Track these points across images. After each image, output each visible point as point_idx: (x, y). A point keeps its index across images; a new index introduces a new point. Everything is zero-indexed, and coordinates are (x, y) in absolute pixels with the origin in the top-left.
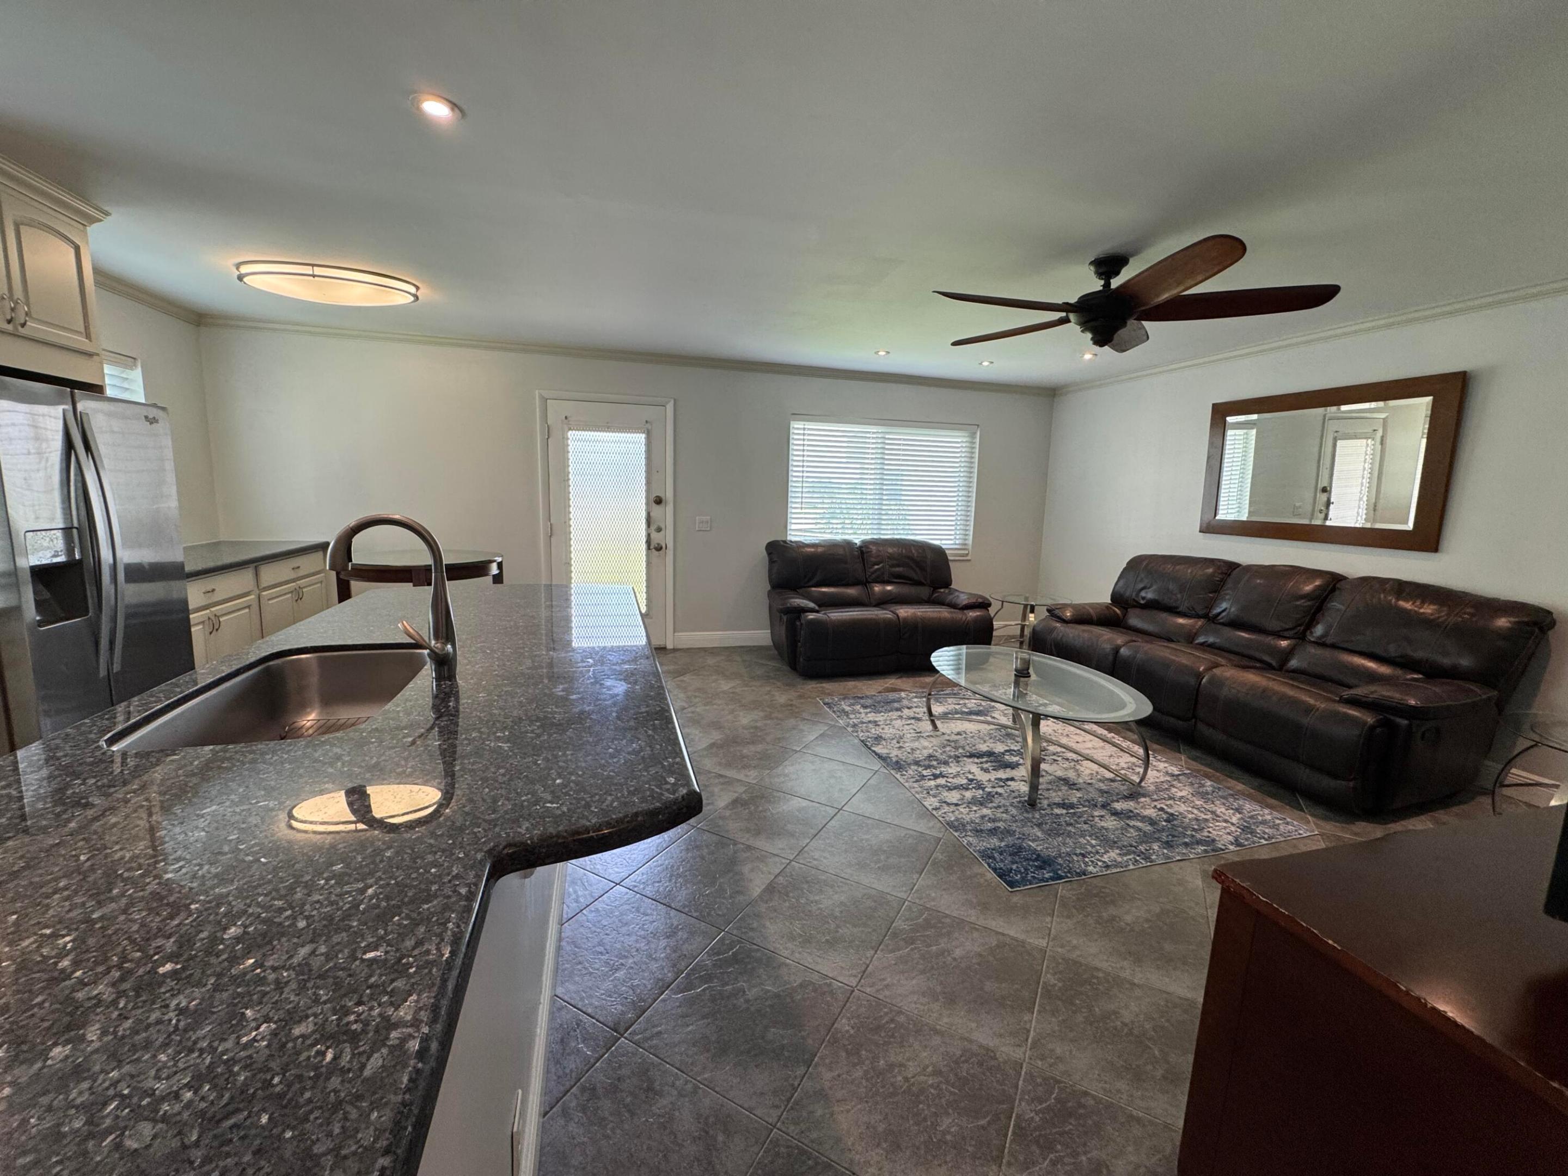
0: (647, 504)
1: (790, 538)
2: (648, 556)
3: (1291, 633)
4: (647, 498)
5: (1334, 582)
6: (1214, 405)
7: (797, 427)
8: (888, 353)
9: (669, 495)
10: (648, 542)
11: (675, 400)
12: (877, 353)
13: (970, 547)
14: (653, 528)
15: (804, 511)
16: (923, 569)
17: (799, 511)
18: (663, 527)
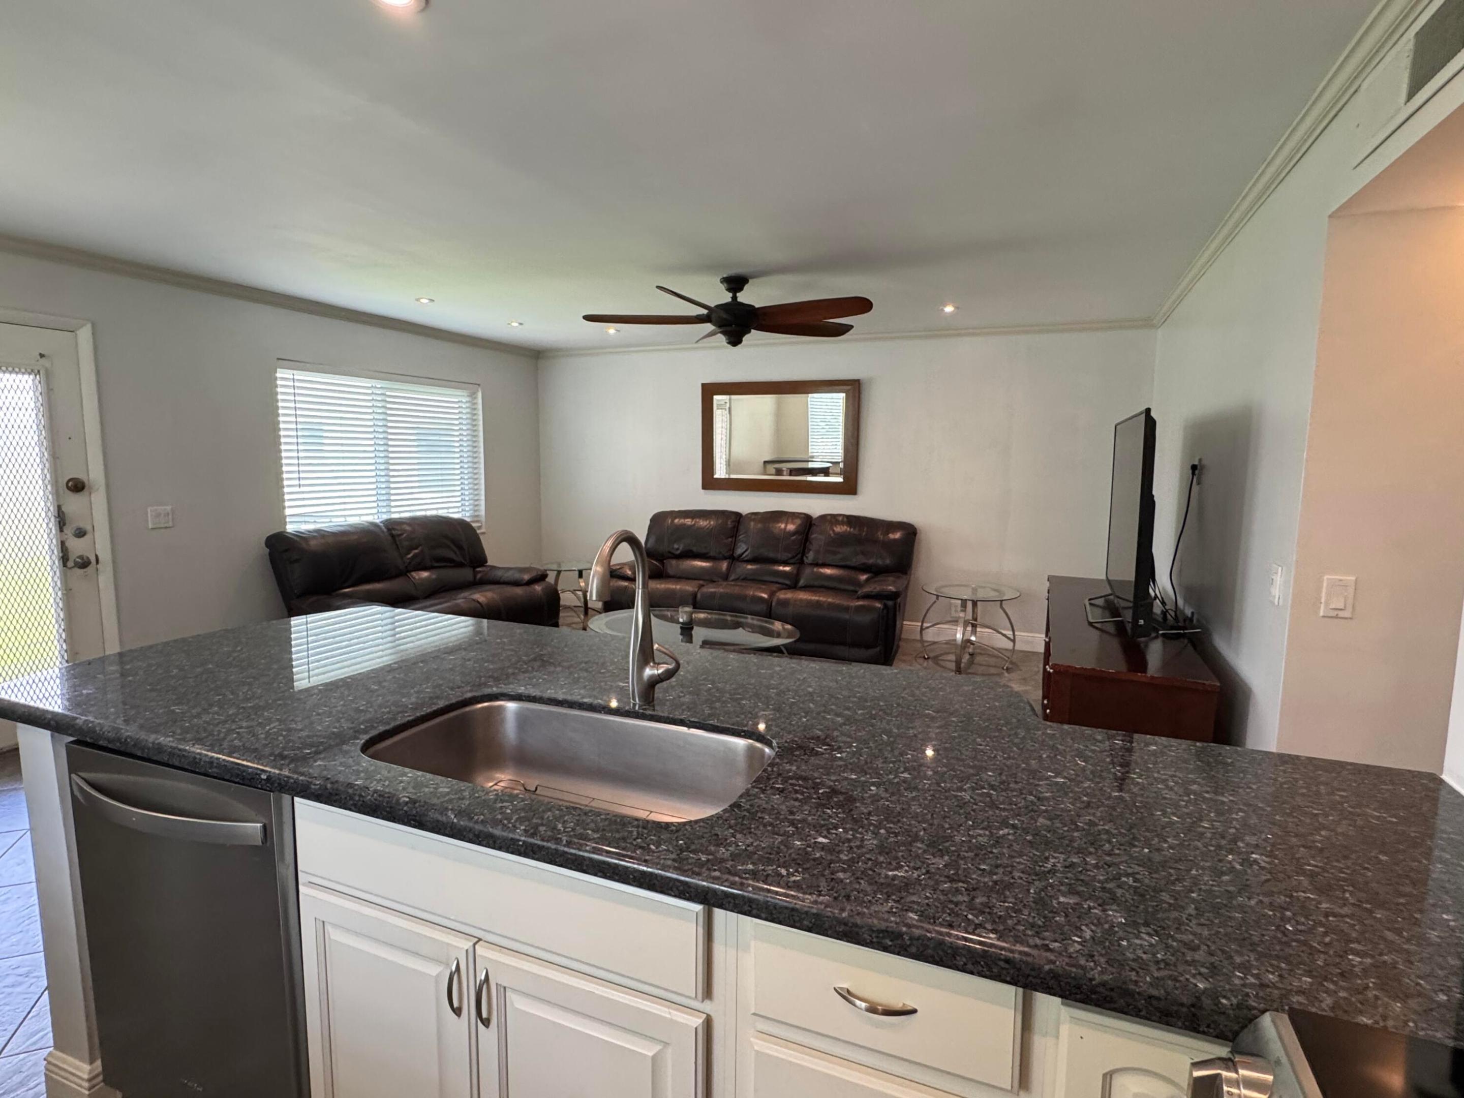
0: (57, 494)
1: (290, 528)
2: (65, 579)
3: (792, 561)
4: (55, 482)
5: (808, 523)
6: (703, 385)
7: (283, 374)
8: (432, 300)
9: (95, 474)
10: (65, 558)
11: (94, 326)
12: (418, 300)
13: (483, 519)
14: (69, 531)
15: (303, 489)
16: (460, 548)
17: (297, 489)
18: (88, 528)
